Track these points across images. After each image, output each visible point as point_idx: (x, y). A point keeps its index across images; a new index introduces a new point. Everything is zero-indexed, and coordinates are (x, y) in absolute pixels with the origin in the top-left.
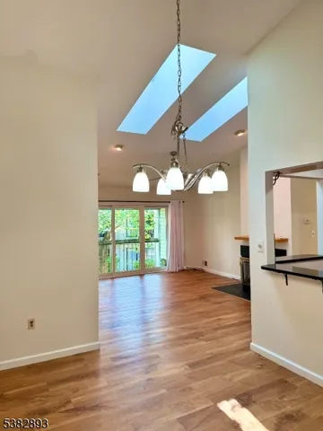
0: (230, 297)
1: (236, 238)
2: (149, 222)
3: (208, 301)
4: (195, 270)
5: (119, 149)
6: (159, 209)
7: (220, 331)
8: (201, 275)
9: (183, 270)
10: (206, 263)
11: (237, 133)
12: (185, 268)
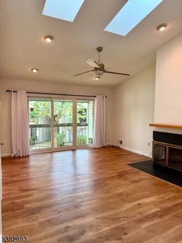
0: (144, 175)
1: (150, 125)
2: (80, 112)
3: (126, 179)
4: (113, 147)
5: (49, 40)
6: (88, 103)
7: (145, 225)
8: (117, 151)
9: (105, 147)
10: (121, 142)
11: (159, 28)
12: (106, 145)
